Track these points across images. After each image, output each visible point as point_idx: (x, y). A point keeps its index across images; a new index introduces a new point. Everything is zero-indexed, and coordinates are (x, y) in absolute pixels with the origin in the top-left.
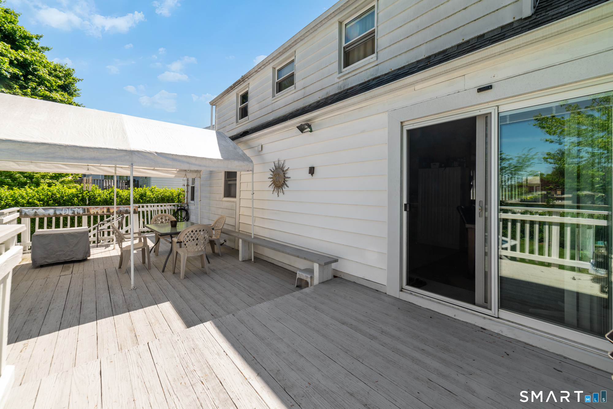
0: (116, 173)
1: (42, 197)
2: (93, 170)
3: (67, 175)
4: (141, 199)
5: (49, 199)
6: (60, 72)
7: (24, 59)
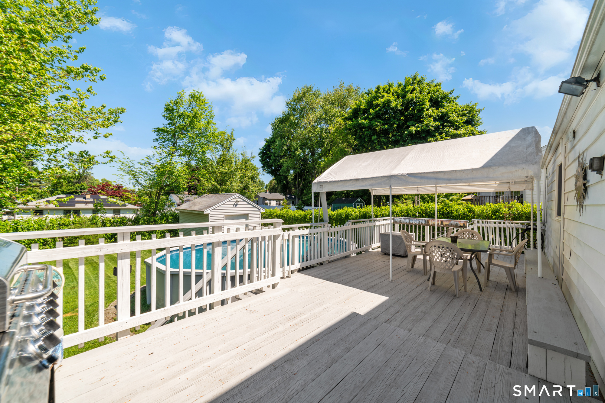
0: (436, 192)
1: (420, 211)
2: (421, 191)
3: (456, 194)
4: (494, 215)
5: (423, 213)
6: (466, 110)
7: (442, 113)
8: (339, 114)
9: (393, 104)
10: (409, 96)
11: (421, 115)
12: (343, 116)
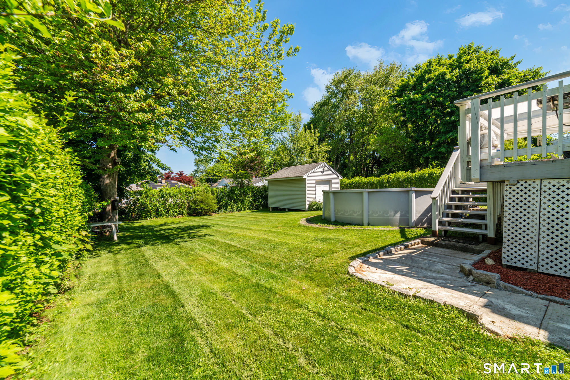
6: (529, 75)
7: (504, 80)
8: (383, 92)
9: (448, 76)
10: (466, 66)
11: (479, 84)
12: (389, 93)
